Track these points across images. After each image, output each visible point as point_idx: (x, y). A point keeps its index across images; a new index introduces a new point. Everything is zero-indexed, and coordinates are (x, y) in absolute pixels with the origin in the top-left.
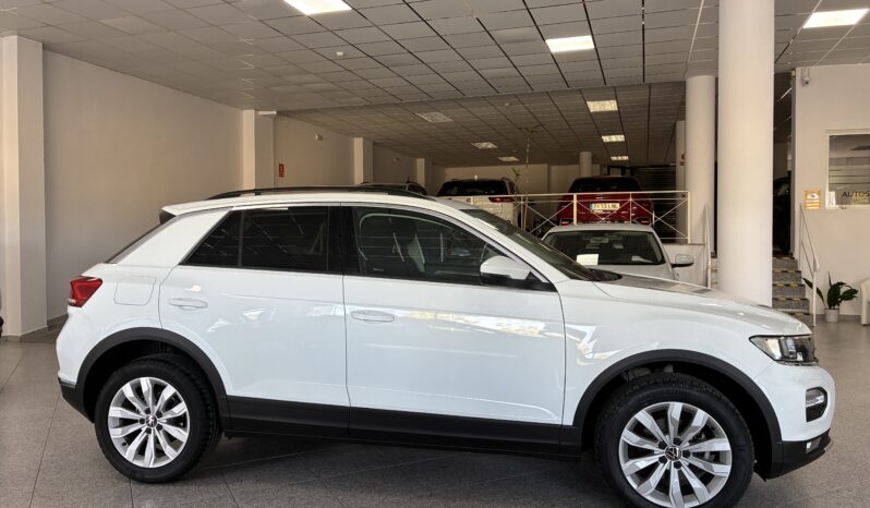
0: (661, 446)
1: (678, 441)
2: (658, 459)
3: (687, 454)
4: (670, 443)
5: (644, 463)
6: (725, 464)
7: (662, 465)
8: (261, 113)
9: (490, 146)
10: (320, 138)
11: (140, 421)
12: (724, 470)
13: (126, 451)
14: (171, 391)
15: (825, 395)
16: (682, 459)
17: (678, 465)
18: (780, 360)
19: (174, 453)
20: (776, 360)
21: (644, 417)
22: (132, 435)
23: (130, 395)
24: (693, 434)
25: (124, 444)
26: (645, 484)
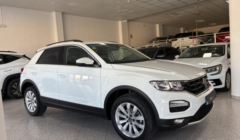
0: (127, 117)
1: (131, 116)
2: (126, 121)
3: (134, 120)
4: (129, 116)
5: (122, 122)
6: (143, 125)
7: (127, 124)
8: (123, 21)
9: (203, 21)
10: (144, 26)
11: (30, 101)
12: (142, 127)
13: (29, 108)
14: (33, 94)
15: (189, 103)
16: (133, 122)
17: (131, 124)
18: (159, 90)
19: (35, 109)
20: (158, 90)
21: (121, 107)
22: (29, 104)
23: (28, 95)
24: (134, 114)
25: (29, 106)
26: (122, 129)
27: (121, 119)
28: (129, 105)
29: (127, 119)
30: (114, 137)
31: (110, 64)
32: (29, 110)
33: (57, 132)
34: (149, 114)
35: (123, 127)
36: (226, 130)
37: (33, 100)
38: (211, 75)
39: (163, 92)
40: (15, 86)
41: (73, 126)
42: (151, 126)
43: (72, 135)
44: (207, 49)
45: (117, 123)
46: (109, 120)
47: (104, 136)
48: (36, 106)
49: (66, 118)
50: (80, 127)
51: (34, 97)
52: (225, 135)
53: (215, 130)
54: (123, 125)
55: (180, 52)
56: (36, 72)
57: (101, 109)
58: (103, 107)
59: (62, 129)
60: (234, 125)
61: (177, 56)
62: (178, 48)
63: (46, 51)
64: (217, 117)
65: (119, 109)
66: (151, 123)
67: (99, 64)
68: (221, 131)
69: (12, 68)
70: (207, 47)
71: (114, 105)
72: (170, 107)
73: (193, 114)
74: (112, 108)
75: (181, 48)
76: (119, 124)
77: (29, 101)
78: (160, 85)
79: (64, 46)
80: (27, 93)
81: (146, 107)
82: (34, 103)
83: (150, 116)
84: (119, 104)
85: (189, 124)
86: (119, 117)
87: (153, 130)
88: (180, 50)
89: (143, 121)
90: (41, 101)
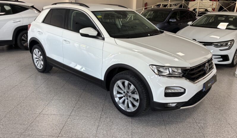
0: (124, 92)
1: (128, 92)
2: (123, 96)
3: (130, 97)
4: (126, 92)
5: (119, 96)
6: (138, 103)
7: (124, 98)
11: (38, 58)
12: (137, 104)
13: (36, 64)
14: (40, 53)
15: (185, 90)
16: (128, 98)
17: (127, 99)
18: (158, 75)
19: (42, 67)
20: (156, 74)
21: (119, 83)
22: (37, 61)
23: (35, 52)
24: (131, 91)
25: (36, 63)
26: (119, 101)
27: (119, 93)
28: (127, 83)
29: (124, 94)
30: (110, 107)
31: (114, 38)
32: (37, 66)
33: (61, 93)
34: (145, 95)
35: (120, 100)
36: (217, 114)
37: (40, 58)
38: (220, 50)
39: (161, 78)
40: (25, 38)
41: (76, 88)
42: (145, 105)
43: (73, 99)
44: (224, 19)
45: (114, 96)
46: (108, 91)
47: (102, 104)
48: (43, 64)
49: (70, 79)
50: (82, 91)
51: (41, 56)
52: (215, 118)
53: (207, 112)
54: (120, 98)
55: (196, 15)
56: (42, 32)
57: (101, 80)
58: (103, 79)
59: (66, 90)
60: (227, 109)
61: (190, 23)
62: (194, 10)
63: (52, 10)
64: (213, 97)
65: (117, 84)
66: (145, 103)
67: (103, 37)
68: (213, 113)
69: (21, 20)
70: (225, 17)
71: (113, 79)
72: (166, 92)
73: (187, 100)
74: (112, 82)
75: (197, 10)
76: (117, 97)
77: (36, 58)
78: (159, 69)
79: (69, 9)
80: (35, 50)
81: (142, 88)
82: (41, 61)
83: (145, 97)
84: (118, 80)
85: (181, 108)
86: (117, 91)
87: (146, 109)
88: (196, 13)
89: (138, 99)
90: (47, 60)
